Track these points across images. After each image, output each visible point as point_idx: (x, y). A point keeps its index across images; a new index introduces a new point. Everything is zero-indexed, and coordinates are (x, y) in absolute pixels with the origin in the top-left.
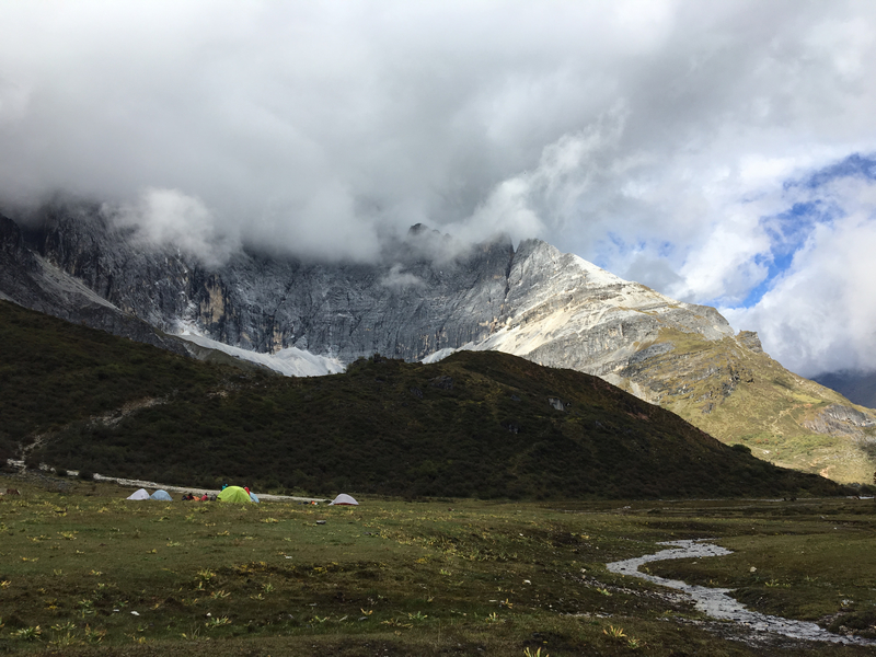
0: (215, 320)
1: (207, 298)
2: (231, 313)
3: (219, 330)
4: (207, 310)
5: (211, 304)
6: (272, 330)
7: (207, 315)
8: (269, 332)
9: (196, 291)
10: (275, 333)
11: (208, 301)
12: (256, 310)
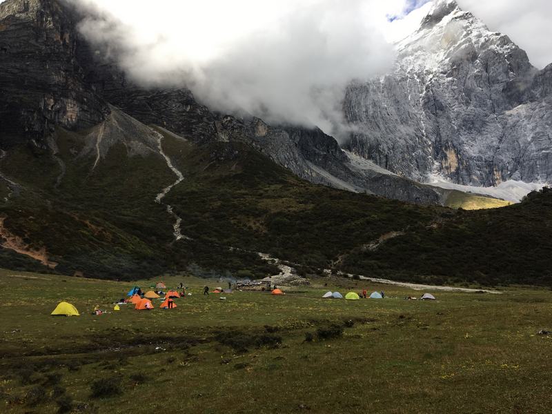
0: (453, 170)
1: (445, 157)
2: (462, 164)
3: (456, 176)
4: (447, 165)
5: (449, 161)
6: (493, 171)
7: (447, 168)
8: (491, 172)
9: (438, 154)
10: (495, 172)
11: (446, 159)
12: (480, 159)
